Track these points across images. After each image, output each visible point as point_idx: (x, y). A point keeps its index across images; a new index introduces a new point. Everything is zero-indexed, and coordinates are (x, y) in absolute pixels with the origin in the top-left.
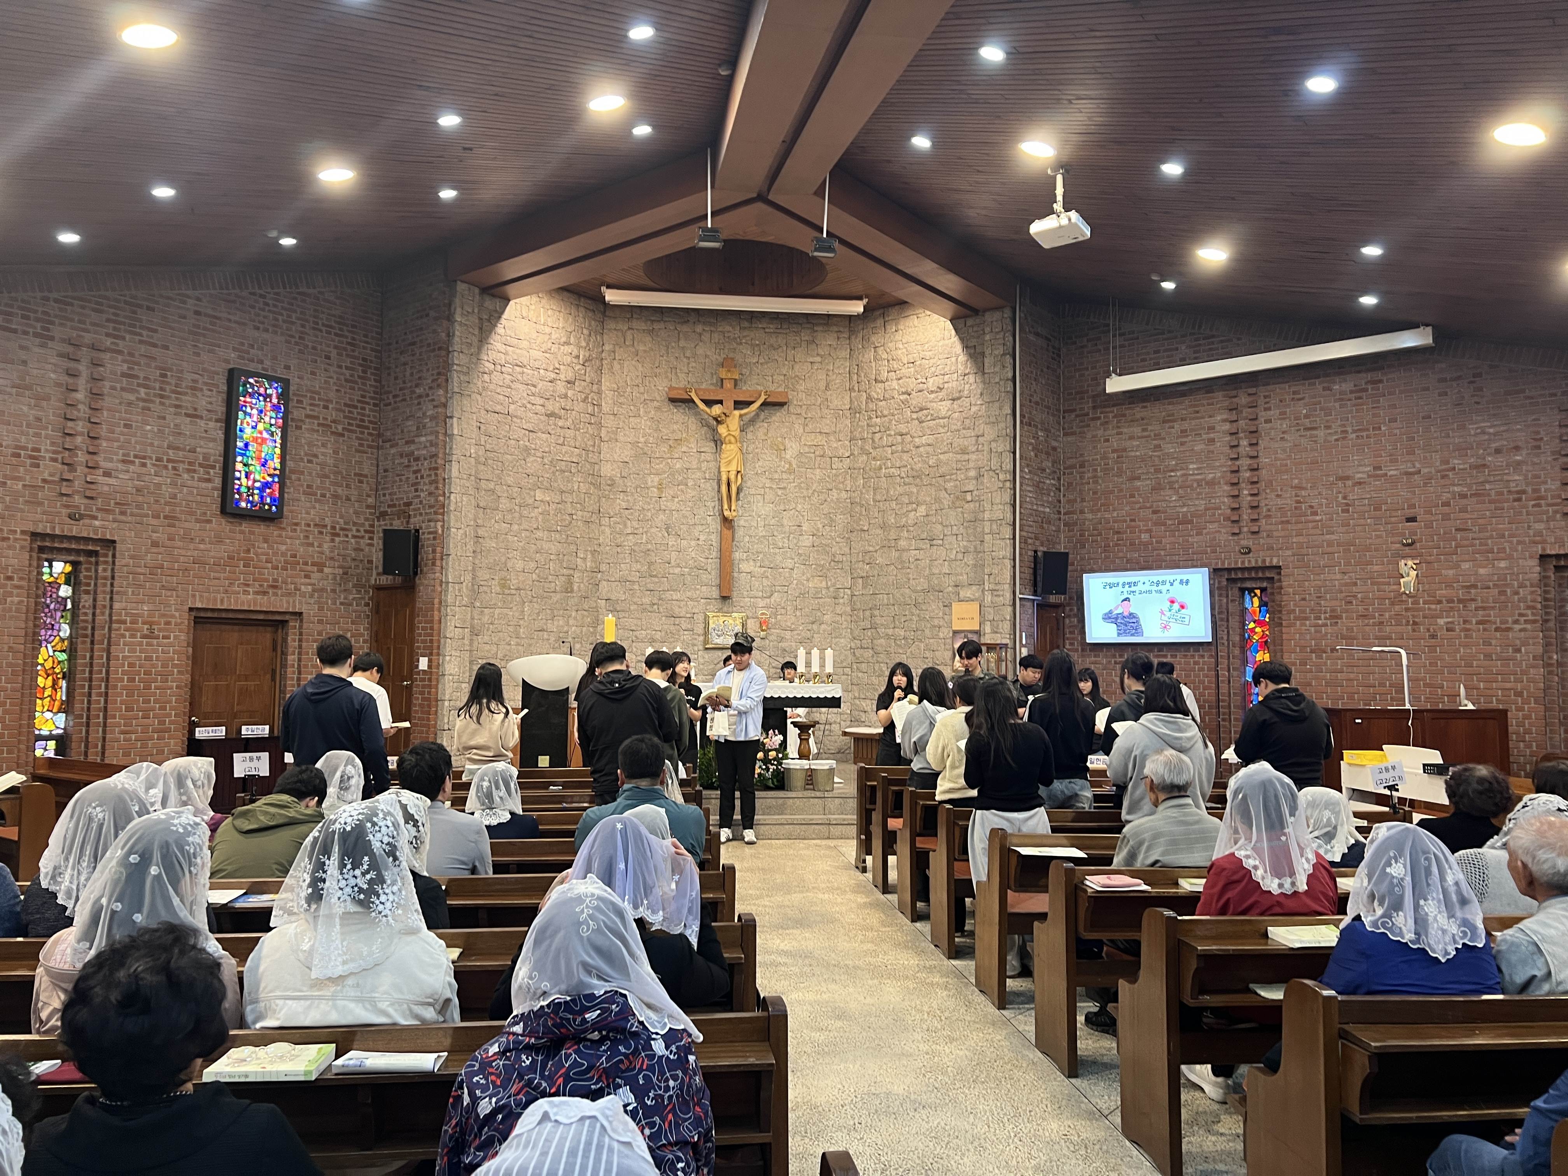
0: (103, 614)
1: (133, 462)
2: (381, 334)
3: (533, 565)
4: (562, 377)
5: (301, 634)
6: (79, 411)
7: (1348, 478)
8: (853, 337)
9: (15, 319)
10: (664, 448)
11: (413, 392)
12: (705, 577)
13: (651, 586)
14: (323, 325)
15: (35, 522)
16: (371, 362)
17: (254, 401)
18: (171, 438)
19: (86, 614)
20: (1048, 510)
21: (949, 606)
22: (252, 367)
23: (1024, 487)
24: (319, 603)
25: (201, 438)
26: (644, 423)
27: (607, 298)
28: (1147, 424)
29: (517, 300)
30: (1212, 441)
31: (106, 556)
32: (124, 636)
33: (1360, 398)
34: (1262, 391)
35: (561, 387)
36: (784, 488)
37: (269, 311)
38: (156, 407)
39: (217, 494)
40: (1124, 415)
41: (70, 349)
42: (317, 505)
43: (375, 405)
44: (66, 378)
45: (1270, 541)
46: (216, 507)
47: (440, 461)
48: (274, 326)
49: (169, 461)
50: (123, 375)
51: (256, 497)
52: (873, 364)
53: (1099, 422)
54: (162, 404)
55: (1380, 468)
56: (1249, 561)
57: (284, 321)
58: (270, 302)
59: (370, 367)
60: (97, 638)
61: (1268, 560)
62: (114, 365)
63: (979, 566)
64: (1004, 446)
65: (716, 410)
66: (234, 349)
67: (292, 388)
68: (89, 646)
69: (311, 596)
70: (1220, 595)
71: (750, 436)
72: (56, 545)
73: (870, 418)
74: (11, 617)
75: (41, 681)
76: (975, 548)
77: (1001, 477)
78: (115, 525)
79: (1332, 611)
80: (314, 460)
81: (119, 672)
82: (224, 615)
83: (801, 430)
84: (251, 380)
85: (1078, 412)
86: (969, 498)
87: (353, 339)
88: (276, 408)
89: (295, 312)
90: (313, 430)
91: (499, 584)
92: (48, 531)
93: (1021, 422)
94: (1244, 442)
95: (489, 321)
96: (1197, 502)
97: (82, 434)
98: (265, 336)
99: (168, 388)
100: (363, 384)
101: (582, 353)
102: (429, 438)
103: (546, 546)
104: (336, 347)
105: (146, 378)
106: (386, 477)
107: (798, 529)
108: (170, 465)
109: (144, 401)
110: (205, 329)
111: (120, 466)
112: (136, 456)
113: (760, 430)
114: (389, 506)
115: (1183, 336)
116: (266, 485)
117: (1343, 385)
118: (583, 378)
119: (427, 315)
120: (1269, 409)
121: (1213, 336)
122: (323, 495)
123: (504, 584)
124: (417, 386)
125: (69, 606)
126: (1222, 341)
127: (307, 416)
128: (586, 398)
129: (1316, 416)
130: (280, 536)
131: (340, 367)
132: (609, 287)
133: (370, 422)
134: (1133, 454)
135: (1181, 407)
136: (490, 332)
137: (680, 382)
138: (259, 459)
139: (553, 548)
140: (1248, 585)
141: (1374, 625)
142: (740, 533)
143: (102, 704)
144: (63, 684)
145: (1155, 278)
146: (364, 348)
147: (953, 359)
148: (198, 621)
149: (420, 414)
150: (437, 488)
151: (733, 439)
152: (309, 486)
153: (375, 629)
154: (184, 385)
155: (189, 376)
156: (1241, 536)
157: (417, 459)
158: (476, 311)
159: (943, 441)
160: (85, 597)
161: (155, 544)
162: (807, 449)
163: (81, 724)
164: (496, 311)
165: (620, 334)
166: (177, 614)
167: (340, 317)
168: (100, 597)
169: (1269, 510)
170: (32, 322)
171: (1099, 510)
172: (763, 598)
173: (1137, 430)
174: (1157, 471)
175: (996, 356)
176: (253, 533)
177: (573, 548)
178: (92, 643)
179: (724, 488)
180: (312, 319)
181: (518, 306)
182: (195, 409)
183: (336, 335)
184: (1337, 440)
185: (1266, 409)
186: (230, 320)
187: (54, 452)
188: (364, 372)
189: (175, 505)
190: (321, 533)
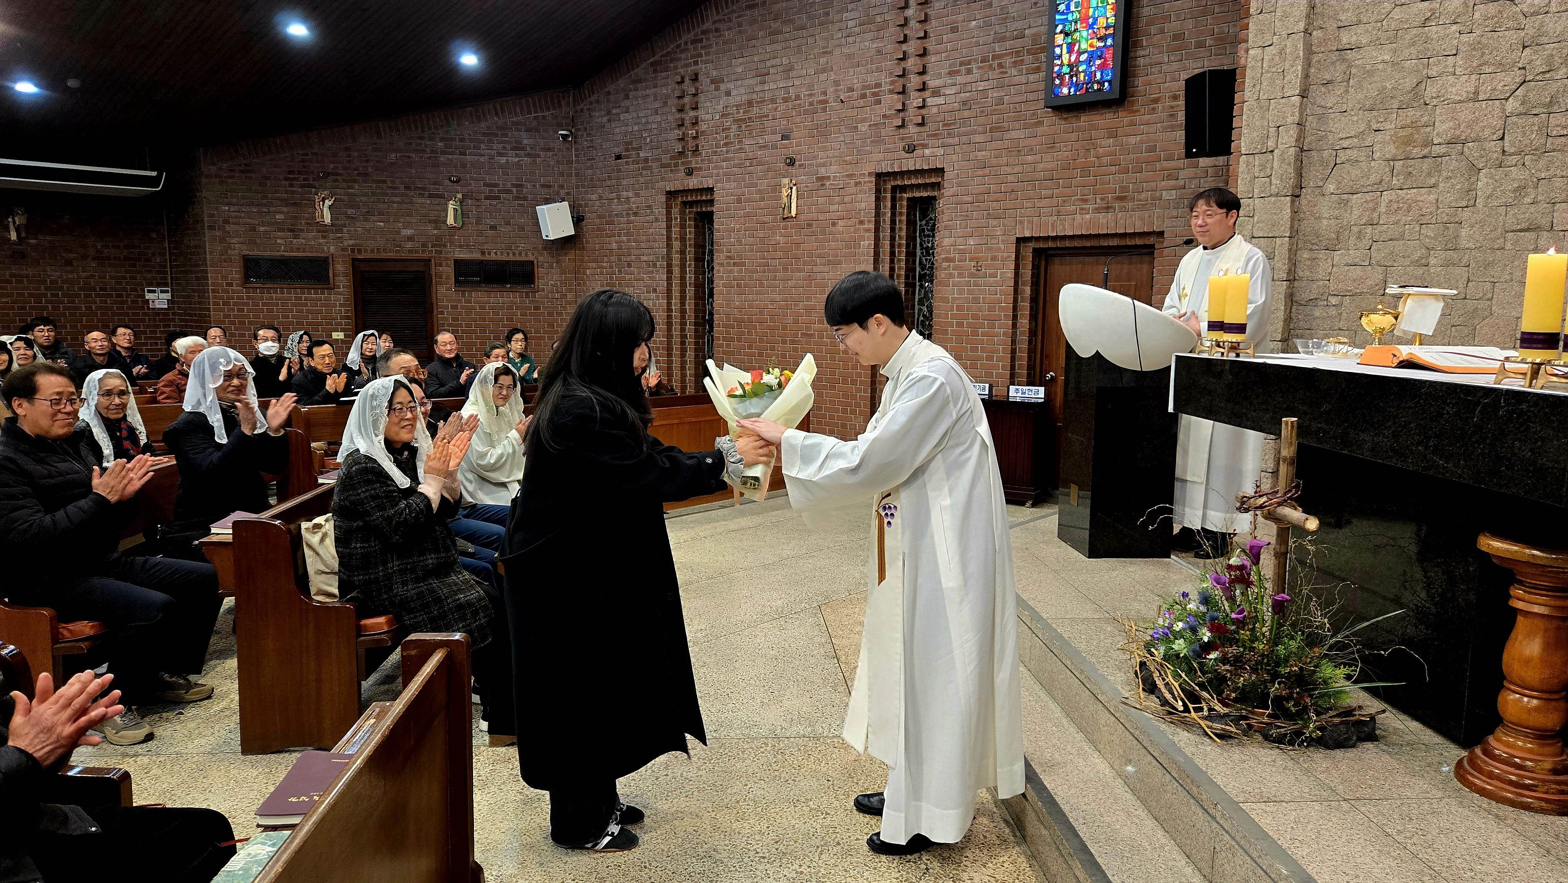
1: (959, 72)
15: (879, 162)
39: (1044, 84)
46: (1041, 103)
49: (994, 58)
51: (1082, 76)
78: (942, 151)
92: (889, 169)
108: (996, 62)
111: (948, 80)
112: (961, 64)
116: (1096, 54)
130: (1133, 124)
166: (1004, 247)
176: (1093, 128)
187: (892, 83)
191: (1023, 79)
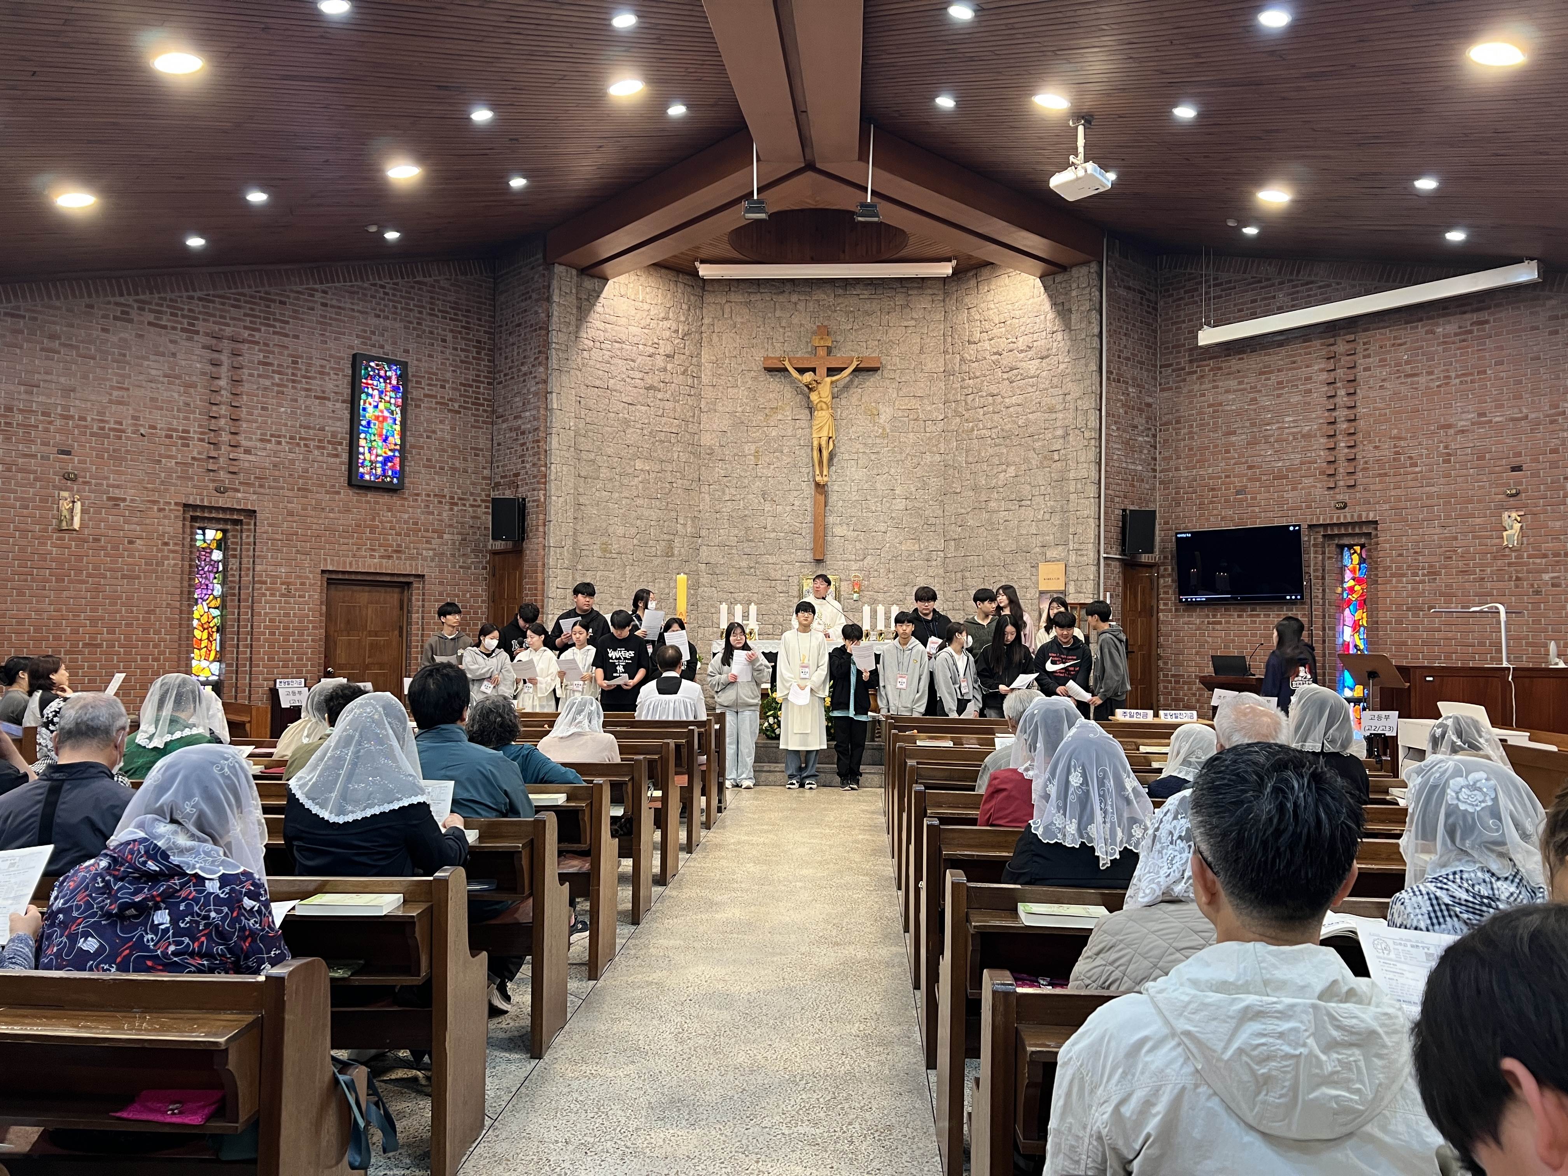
0: (247, 575)
1: (269, 441)
2: (494, 317)
3: (633, 531)
4: (661, 351)
5: (424, 595)
6: (222, 396)
7: (1449, 426)
8: (947, 300)
9: (164, 317)
10: (761, 417)
11: (520, 370)
12: (799, 541)
13: (747, 550)
14: (439, 311)
15: (187, 495)
16: (485, 343)
17: (375, 383)
18: (303, 419)
19: (233, 575)
20: (1140, 468)
21: (1035, 567)
22: (374, 352)
23: (1111, 444)
24: (440, 566)
25: (329, 418)
26: (742, 393)
27: (701, 273)
28: (1243, 377)
29: (615, 280)
30: (1309, 391)
31: (249, 524)
32: (264, 595)
33: (1464, 341)
34: (1362, 337)
35: (660, 361)
36: (878, 453)
37: (389, 300)
38: (289, 391)
39: (344, 468)
40: (1220, 368)
41: (214, 341)
42: (436, 477)
43: (489, 383)
44: (211, 367)
45: (1367, 495)
46: (344, 480)
47: (542, 435)
48: (394, 313)
49: (301, 439)
50: (260, 363)
51: (379, 471)
52: (967, 326)
53: (1195, 376)
54: (294, 388)
55: (1483, 415)
56: (1345, 517)
57: (402, 309)
58: (390, 292)
59: (484, 349)
60: (242, 597)
61: (1364, 514)
62: (252, 355)
63: (1064, 526)
64: (1089, 403)
65: (808, 377)
66: (358, 336)
67: (411, 371)
68: (236, 603)
69: (432, 560)
70: (1316, 552)
71: (843, 402)
72: (206, 515)
73: (963, 380)
74: (168, 578)
75: (197, 633)
76: (1062, 507)
77: (1087, 434)
78: (255, 497)
79: (1431, 567)
80: (433, 436)
81: (261, 627)
82: (353, 577)
83: (895, 395)
84: (372, 364)
85: (1174, 367)
86: (1056, 457)
87: (468, 322)
88: (395, 389)
89: (413, 299)
90: (431, 408)
91: (601, 549)
92: (198, 503)
93: (1108, 378)
94: (1342, 392)
95: (588, 300)
96: (1292, 457)
97: (225, 417)
98: (386, 323)
99: (299, 373)
100: (477, 364)
101: (681, 327)
102: (534, 412)
103: (646, 513)
104: (452, 331)
105: (279, 365)
106: (499, 450)
107: (891, 493)
108: (302, 443)
109: (278, 385)
110: (331, 318)
111: (259, 444)
112: (272, 436)
113: (855, 395)
114: (502, 477)
115: (1280, 284)
116: (387, 460)
117: (1447, 328)
118: (682, 351)
119: (530, 297)
120: (1369, 356)
121: (1312, 282)
122: (442, 468)
123: (605, 549)
124: (523, 364)
125: (221, 568)
126: (1320, 287)
127: (426, 396)
128: (686, 371)
129: (1418, 362)
130: (403, 506)
131: (456, 349)
132: (703, 262)
133: (484, 399)
134: (1228, 408)
135: (1277, 358)
136: (590, 311)
137: (776, 351)
138: (380, 435)
139: (654, 514)
140: (1346, 541)
141: (1475, 580)
142: (833, 498)
143: (248, 655)
144: (217, 636)
145: (1232, 223)
146: (478, 331)
147: (1042, 317)
148: (330, 582)
149: (525, 391)
150: (539, 459)
151: (824, 406)
152: (428, 460)
153: (491, 590)
154: (313, 370)
155: (319, 362)
156: (1337, 490)
157: (523, 433)
158: (574, 291)
159: (1032, 401)
160: (232, 561)
161: (291, 514)
162: (900, 414)
163: (231, 672)
164: (594, 290)
165: (719, 307)
166: (311, 576)
167: (455, 303)
168: (245, 560)
169: (1366, 463)
170: (180, 319)
171: (1194, 467)
172: (856, 561)
173: (1233, 384)
174: (1253, 425)
175: (1083, 312)
176: (377, 503)
177: (674, 514)
178: (239, 601)
179: (816, 454)
180: (428, 306)
181: (617, 285)
182: (324, 392)
183: (451, 319)
184: (1438, 386)
185: (1365, 357)
186: (353, 310)
187: (202, 433)
188: (478, 353)
189: (307, 478)
190: (440, 502)
191: (325, 459)
